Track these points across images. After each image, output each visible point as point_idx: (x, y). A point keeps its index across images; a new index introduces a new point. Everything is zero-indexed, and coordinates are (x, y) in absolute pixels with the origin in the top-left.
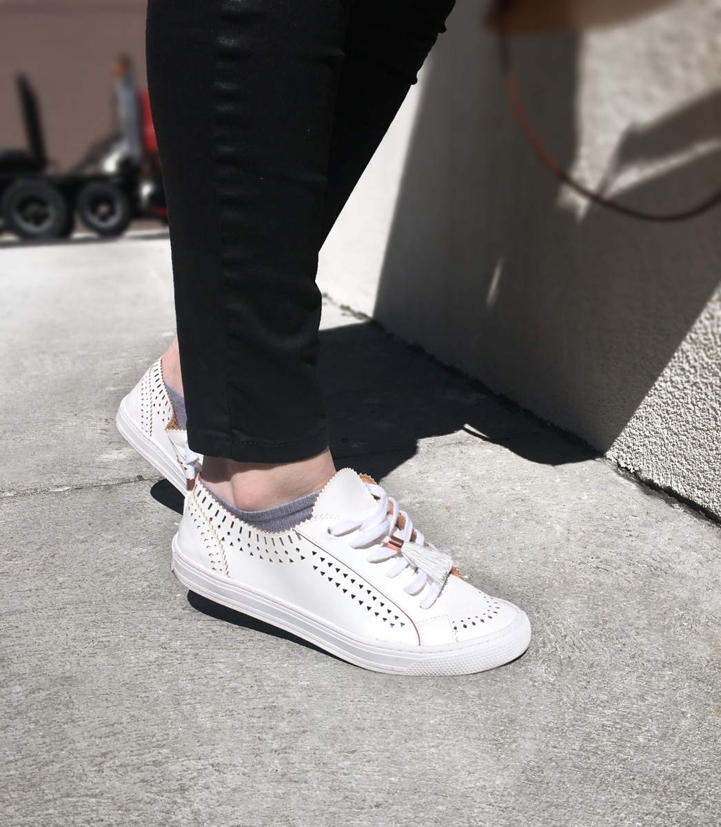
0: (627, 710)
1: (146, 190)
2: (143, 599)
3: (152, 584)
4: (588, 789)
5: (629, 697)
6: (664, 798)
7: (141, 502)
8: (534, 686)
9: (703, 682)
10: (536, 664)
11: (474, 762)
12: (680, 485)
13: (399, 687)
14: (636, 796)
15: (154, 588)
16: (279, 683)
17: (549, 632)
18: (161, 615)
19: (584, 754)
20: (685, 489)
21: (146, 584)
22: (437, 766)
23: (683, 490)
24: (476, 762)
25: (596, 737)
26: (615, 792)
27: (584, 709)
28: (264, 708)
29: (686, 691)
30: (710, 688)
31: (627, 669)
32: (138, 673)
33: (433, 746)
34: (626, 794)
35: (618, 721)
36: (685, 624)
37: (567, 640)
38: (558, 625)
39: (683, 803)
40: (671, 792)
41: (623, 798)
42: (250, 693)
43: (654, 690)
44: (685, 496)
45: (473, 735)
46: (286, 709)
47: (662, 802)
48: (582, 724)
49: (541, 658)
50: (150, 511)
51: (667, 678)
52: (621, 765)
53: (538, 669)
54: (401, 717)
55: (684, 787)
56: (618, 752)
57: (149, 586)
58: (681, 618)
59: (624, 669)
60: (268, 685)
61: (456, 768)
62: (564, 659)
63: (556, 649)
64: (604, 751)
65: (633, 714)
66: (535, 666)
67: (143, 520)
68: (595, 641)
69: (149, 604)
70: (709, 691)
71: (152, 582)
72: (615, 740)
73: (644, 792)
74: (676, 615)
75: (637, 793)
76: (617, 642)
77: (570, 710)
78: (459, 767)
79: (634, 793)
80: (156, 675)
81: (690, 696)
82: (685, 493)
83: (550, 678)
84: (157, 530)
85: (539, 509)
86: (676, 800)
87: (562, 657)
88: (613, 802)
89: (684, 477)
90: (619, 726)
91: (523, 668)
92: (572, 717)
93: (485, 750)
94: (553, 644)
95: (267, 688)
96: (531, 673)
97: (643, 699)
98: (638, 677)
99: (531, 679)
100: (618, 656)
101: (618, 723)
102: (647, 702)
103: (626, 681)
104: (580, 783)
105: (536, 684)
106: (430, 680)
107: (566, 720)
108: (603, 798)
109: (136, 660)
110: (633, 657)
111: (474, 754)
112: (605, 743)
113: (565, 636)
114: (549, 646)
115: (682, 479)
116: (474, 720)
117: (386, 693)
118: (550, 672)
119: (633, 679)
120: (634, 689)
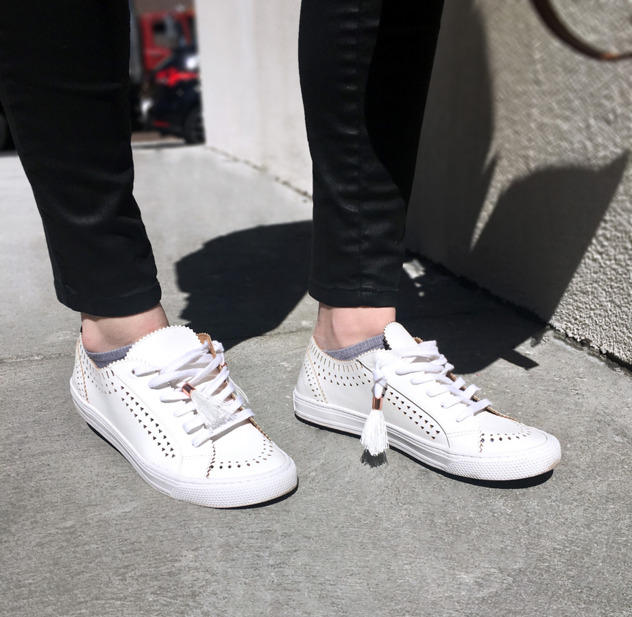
0: (575, 537)
1: (146, 106)
4: (542, 599)
5: (577, 526)
6: (608, 608)
8: (494, 516)
10: (495, 499)
11: (442, 577)
12: (621, 351)
13: (376, 516)
14: (583, 606)
16: (273, 512)
19: (537, 571)
20: (626, 355)
22: (410, 580)
23: (624, 356)
24: (444, 577)
25: (548, 558)
26: (565, 602)
27: (538, 535)
28: (261, 532)
31: (575, 504)
32: (153, 502)
33: (407, 564)
34: (575, 604)
35: (567, 545)
36: (626, 467)
39: (624, 612)
40: (615, 603)
41: (572, 607)
42: (249, 519)
43: (600, 520)
44: (626, 361)
45: (441, 555)
46: (280, 532)
47: (606, 611)
48: (536, 548)
51: (610, 511)
52: (570, 581)
53: (497, 503)
54: (378, 539)
55: (626, 599)
56: (568, 570)
58: (622, 462)
59: (572, 503)
60: (263, 513)
61: (427, 581)
64: (555, 569)
65: (581, 540)
72: (565, 561)
73: (591, 603)
74: (617, 459)
75: (585, 603)
77: (526, 536)
78: (429, 581)
79: (582, 603)
80: (168, 504)
82: (626, 358)
83: (508, 510)
85: (496, 372)
86: (619, 609)
88: (564, 610)
89: (625, 344)
90: (568, 549)
91: (484, 502)
92: (527, 542)
93: (451, 567)
95: (263, 516)
96: (490, 506)
97: (588, 527)
98: (585, 510)
100: (567, 493)
101: (568, 547)
102: (593, 530)
104: (534, 594)
105: (496, 515)
106: (403, 511)
107: (522, 544)
108: (555, 607)
109: (151, 492)
110: (580, 493)
111: (443, 570)
112: (556, 563)
115: (624, 346)
116: (442, 543)
117: (365, 521)
118: (507, 505)
119: (580, 511)
120: (581, 520)
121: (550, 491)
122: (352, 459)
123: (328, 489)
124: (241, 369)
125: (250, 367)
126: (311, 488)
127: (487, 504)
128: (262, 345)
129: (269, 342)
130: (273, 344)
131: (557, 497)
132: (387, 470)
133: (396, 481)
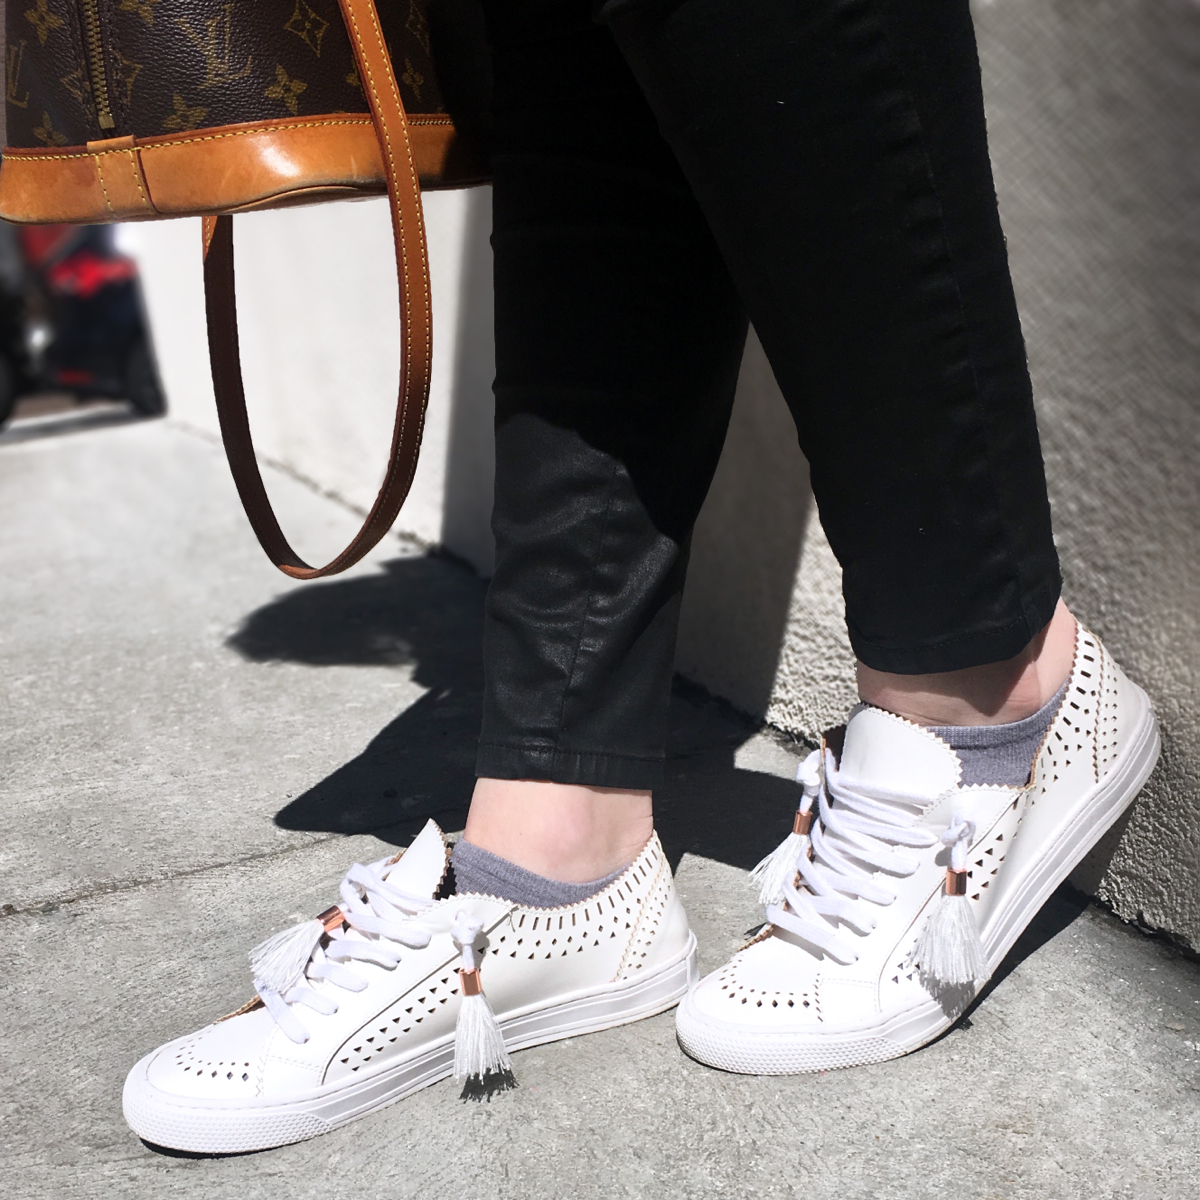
1: (38, 338)
2: (6, 1136)
3: (23, 1107)
7: (9, 955)
9: (975, 1155)
10: (696, 1162)
15: (28, 1112)
17: (724, 1103)
18: (38, 1161)
21: (13, 1106)
29: (945, 1175)
30: (985, 1164)
31: (850, 1150)
36: (956, 1057)
37: (753, 1112)
38: (741, 1087)
43: (893, 1179)
49: (707, 1149)
50: (25, 970)
51: (915, 1156)
53: (699, 1169)
57: (17, 1111)
59: (844, 1151)
62: (745, 1146)
63: (734, 1131)
66: (694, 1165)
67: (11, 989)
68: (801, 1107)
69: (16, 1144)
70: (983, 1169)
71: (24, 1103)
76: (838, 1104)
81: (949, 1183)
83: (718, 1183)
84: (38, 1003)
85: (727, 882)
87: (742, 1143)
91: (674, 1172)
94: (729, 1123)
96: (685, 1178)
98: (868, 1161)
99: (684, 1190)
100: (836, 1129)
103: (846, 1171)
110: (863, 1126)
113: (750, 1107)
114: (722, 1127)
118: (718, 1173)
119: (857, 1166)
120: (857, 1184)
121: (805, 1131)
122: (417, 1115)
123: (361, 1189)
124: (205, 941)
125: (225, 933)
126: (328, 1191)
127: (679, 1176)
128: (254, 880)
129: (269, 871)
130: (276, 874)
131: (816, 1140)
132: (487, 1128)
133: (504, 1151)
